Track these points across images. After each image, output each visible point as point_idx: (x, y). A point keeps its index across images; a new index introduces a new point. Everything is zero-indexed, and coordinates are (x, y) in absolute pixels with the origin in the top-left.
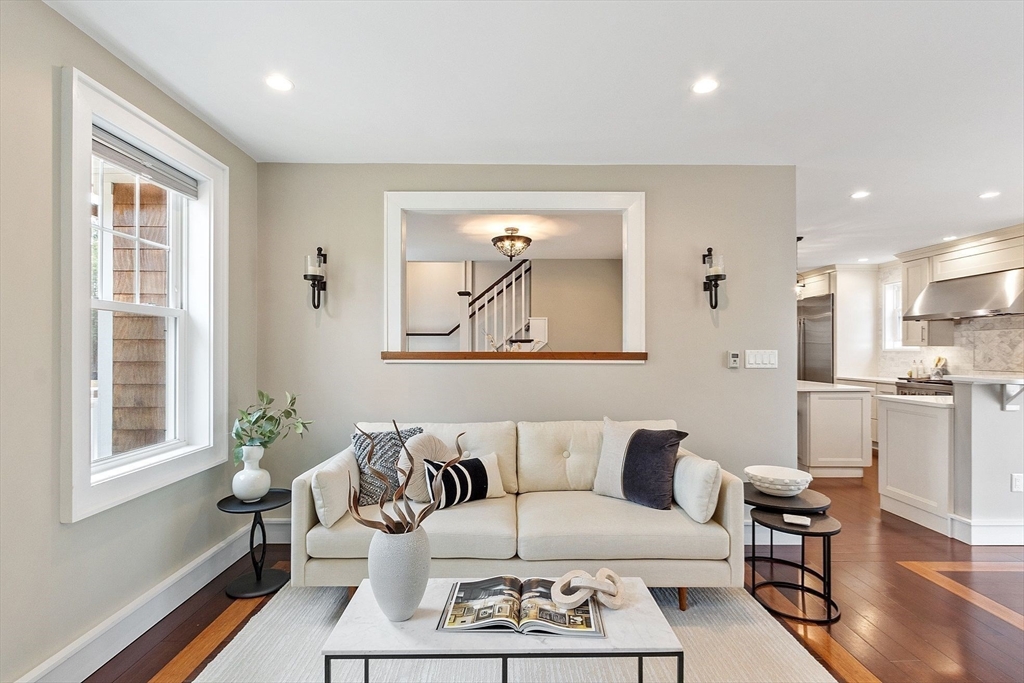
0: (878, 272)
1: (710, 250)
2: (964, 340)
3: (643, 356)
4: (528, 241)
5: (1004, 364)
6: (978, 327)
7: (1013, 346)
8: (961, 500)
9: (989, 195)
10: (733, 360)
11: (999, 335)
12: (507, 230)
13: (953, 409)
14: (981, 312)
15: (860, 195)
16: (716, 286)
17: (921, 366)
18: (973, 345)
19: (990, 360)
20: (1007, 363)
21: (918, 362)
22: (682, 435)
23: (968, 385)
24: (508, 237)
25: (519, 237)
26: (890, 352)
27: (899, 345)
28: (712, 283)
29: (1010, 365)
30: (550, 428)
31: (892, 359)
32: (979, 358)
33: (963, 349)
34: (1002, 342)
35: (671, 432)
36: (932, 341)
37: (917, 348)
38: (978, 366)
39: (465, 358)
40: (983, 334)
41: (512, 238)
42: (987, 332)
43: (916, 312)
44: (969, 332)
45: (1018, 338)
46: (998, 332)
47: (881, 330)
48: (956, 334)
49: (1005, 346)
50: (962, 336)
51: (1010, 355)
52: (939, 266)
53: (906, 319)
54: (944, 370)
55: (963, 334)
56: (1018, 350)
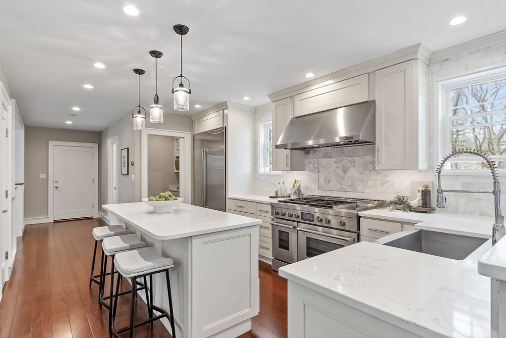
0: (255, 113)
2: (311, 166)
5: (339, 185)
6: (321, 156)
7: (345, 171)
11: (335, 162)
17: (283, 187)
18: (317, 170)
19: (329, 182)
20: (341, 185)
21: (281, 183)
26: (263, 176)
27: (267, 170)
29: (343, 186)
31: (264, 181)
32: (322, 180)
33: (311, 173)
34: (337, 167)
36: (294, 166)
37: (282, 172)
38: (321, 187)
40: (324, 161)
42: (327, 160)
43: (279, 143)
44: (315, 160)
45: (349, 165)
46: (334, 159)
47: (257, 158)
48: (306, 161)
49: (339, 171)
50: (310, 163)
51: (343, 178)
52: (298, 104)
53: (277, 147)
54: (299, 190)
55: (311, 160)
56: (349, 174)
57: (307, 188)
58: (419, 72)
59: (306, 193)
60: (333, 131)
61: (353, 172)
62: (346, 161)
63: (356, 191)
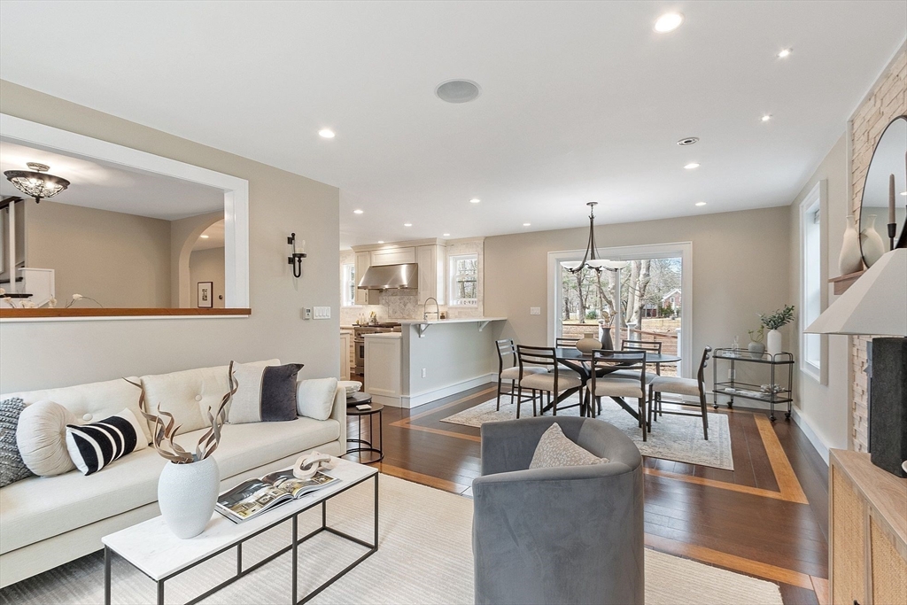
1: (293, 235)
2: (384, 301)
3: (248, 312)
4: (64, 183)
5: (401, 315)
6: (390, 295)
7: (405, 305)
8: (405, 387)
9: (408, 225)
10: (306, 314)
11: (399, 299)
12: (30, 165)
13: (402, 338)
14: (387, 287)
15: (358, 212)
16: (300, 261)
17: (363, 317)
18: (387, 304)
19: (395, 313)
21: (361, 315)
22: (299, 367)
23: (408, 325)
24: (33, 174)
25: (50, 177)
26: (346, 308)
28: (296, 259)
29: (403, 315)
30: (181, 378)
31: (347, 313)
32: (391, 312)
33: (383, 306)
34: (401, 303)
35: (292, 365)
36: (371, 301)
37: (361, 306)
38: (390, 316)
39: (59, 316)
40: (392, 298)
41: (40, 176)
42: (394, 297)
43: (360, 285)
44: (386, 297)
45: (407, 301)
46: (398, 297)
48: (380, 298)
49: (401, 305)
50: (382, 299)
51: (404, 310)
52: (374, 257)
53: (359, 288)
54: (375, 319)
55: (384, 297)
56: (407, 307)
57: (381, 318)
58: (438, 252)
59: (380, 322)
60: (398, 280)
61: (409, 306)
62: (406, 298)
63: (411, 318)
